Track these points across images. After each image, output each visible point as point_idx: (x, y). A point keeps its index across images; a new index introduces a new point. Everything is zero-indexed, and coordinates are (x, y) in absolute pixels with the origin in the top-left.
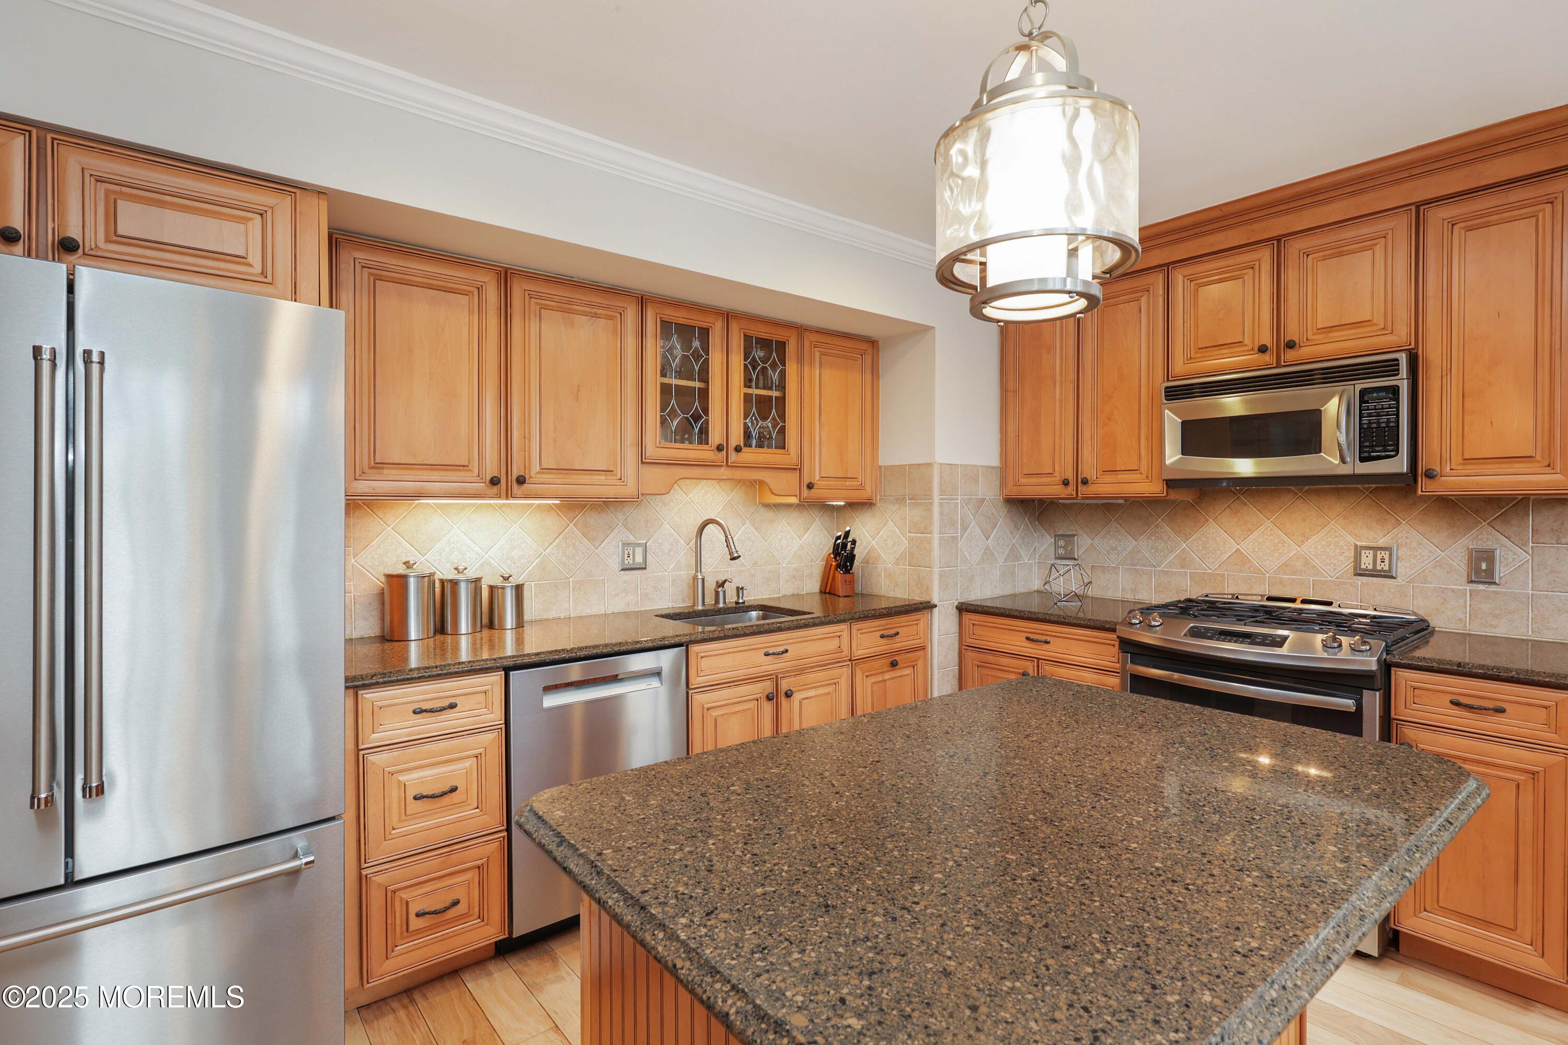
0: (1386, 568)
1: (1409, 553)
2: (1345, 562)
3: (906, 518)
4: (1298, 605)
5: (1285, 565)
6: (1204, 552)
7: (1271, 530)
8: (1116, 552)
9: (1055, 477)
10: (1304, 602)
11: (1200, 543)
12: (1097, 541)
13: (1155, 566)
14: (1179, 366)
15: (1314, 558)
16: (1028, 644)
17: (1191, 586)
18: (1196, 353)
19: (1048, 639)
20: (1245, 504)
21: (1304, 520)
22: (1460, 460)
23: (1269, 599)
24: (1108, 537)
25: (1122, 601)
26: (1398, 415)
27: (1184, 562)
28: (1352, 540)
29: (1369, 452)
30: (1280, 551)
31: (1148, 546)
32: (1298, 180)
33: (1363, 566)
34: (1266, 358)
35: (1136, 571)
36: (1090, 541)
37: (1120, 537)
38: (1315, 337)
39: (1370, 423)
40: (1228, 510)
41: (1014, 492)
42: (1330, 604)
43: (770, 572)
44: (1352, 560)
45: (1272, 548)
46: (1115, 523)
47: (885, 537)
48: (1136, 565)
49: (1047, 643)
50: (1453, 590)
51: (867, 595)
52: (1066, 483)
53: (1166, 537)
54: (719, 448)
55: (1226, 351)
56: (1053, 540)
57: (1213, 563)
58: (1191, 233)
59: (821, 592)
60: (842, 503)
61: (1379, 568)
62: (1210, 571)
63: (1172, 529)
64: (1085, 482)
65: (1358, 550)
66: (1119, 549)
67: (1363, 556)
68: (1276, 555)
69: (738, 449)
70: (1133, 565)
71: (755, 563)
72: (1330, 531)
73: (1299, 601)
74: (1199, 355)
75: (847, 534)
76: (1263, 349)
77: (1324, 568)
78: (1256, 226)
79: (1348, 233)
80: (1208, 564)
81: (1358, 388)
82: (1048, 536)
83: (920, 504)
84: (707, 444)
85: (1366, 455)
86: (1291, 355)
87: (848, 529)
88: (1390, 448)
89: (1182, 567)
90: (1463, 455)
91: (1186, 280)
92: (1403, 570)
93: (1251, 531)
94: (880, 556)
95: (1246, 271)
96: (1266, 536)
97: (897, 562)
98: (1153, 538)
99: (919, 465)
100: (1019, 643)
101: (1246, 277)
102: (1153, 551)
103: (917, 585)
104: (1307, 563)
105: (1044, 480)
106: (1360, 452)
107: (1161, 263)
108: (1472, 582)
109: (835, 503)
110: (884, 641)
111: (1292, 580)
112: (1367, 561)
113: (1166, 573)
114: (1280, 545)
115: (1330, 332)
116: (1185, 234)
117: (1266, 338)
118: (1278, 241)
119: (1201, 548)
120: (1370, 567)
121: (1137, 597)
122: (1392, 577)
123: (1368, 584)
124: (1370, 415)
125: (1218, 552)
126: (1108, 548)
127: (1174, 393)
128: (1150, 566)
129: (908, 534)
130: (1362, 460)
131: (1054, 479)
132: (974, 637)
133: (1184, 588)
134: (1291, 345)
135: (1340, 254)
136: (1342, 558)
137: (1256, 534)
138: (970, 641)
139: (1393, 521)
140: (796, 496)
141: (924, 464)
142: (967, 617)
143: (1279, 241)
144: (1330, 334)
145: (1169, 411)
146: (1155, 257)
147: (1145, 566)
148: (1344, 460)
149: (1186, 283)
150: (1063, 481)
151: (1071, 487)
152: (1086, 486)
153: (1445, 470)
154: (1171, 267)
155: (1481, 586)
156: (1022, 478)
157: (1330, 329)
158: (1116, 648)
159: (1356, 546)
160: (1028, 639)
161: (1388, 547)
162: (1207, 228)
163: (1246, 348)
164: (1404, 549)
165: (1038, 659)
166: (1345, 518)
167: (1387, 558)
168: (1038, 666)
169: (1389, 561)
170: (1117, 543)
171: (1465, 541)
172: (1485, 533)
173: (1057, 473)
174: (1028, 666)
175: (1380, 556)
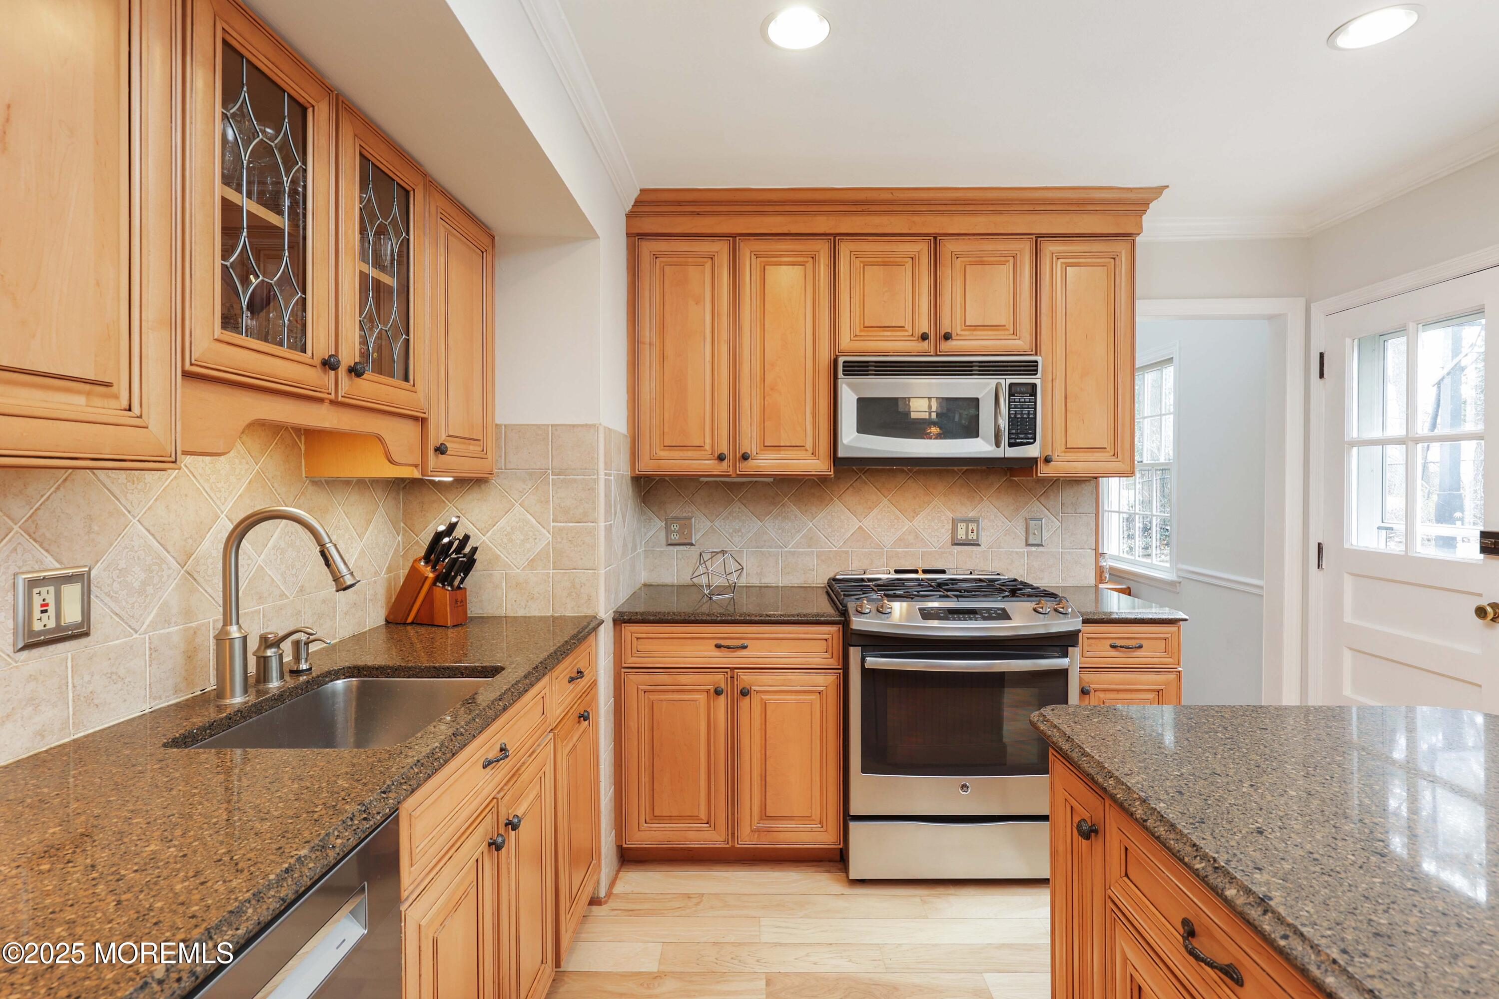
0: (975, 538)
1: (989, 524)
2: (946, 536)
3: (548, 502)
4: (921, 576)
5: (900, 539)
6: (830, 530)
7: (888, 507)
8: (740, 534)
9: (705, 450)
10: (924, 572)
11: (826, 521)
12: (717, 523)
13: (781, 547)
14: (846, 342)
15: (922, 532)
16: (717, 653)
17: (818, 565)
18: (861, 331)
19: (746, 643)
20: (866, 483)
21: (915, 498)
22: (1063, 448)
23: (897, 572)
24: (731, 518)
25: (747, 587)
26: (1035, 408)
27: (810, 541)
28: (950, 515)
29: (1015, 439)
30: (896, 527)
31: (774, 526)
32: (961, 186)
33: (959, 537)
34: (926, 345)
35: (762, 553)
36: (709, 524)
37: (744, 518)
38: (963, 333)
39: (1016, 414)
40: (851, 489)
41: (647, 466)
42: (943, 572)
43: (324, 602)
44: (950, 532)
45: (889, 524)
46: (739, 504)
47: (509, 529)
48: (762, 547)
49: (746, 647)
50: (1017, 553)
51: (488, 617)
52: (721, 458)
53: (793, 517)
54: (329, 364)
55: (889, 334)
56: (663, 524)
57: (838, 541)
58: (859, 208)
59: (388, 622)
60: (451, 479)
61: (970, 538)
62: (835, 549)
63: (799, 508)
64: (745, 457)
65: (955, 523)
66: (743, 531)
67: (959, 528)
68: (893, 530)
69: (355, 371)
70: (757, 547)
71: (302, 590)
72: (934, 507)
73: (920, 571)
74: (863, 334)
75: (452, 527)
76: (925, 336)
77: (929, 539)
78: (916, 219)
79: (989, 246)
80: (834, 543)
81: (1009, 381)
82: (656, 519)
83: (575, 480)
84: (304, 351)
85: (1012, 441)
86: (946, 346)
87: (454, 520)
88: (1030, 436)
89: (809, 547)
90: (1066, 444)
91: (852, 255)
92: (984, 539)
93: (871, 509)
94: (498, 557)
95: (906, 260)
96: (884, 514)
97: (532, 564)
98: (780, 518)
99: (574, 426)
100: (706, 654)
101: (907, 265)
102: (780, 531)
103: (569, 594)
104: (917, 537)
105: (690, 454)
106: (1009, 438)
107: (827, 232)
108: (1029, 545)
109: (437, 479)
110: (572, 686)
111: (906, 552)
112: (961, 534)
113: (793, 553)
114: (896, 521)
115: (975, 330)
116: (854, 208)
117: (924, 326)
118: (935, 239)
119: (826, 526)
120: (964, 537)
121: (763, 581)
122: (978, 545)
123: (961, 552)
124: (1016, 407)
125: (843, 530)
126: (731, 531)
127: (851, 369)
128: (776, 547)
129: (552, 524)
130: (1011, 445)
131: (703, 452)
132: (638, 654)
133: (811, 567)
134: (947, 337)
135: (982, 263)
136: (943, 531)
137: (875, 512)
138: (631, 661)
139: (978, 497)
140: (416, 466)
141: (582, 426)
142: (629, 630)
143: (937, 237)
144: (975, 333)
145: (844, 386)
146: (822, 224)
147: (771, 547)
148: (998, 445)
149: (853, 257)
150: (716, 455)
151: (725, 463)
152: (746, 462)
153: (1055, 457)
154: (837, 238)
155: (1033, 549)
156: (661, 450)
157: (975, 327)
158: (830, 641)
159: (953, 520)
160: (718, 646)
161: (975, 521)
162: (874, 208)
163: (906, 334)
164: (986, 521)
165: (732, 669)
166: (945, 495)
167: (975, 529)
168: (732, 677)
169: (975, 532)
170: (741, 524)
171: (1024, 513)
172: (1036, 507)
173: (708, 447)
174: (720, 679)
175: (970, 528)
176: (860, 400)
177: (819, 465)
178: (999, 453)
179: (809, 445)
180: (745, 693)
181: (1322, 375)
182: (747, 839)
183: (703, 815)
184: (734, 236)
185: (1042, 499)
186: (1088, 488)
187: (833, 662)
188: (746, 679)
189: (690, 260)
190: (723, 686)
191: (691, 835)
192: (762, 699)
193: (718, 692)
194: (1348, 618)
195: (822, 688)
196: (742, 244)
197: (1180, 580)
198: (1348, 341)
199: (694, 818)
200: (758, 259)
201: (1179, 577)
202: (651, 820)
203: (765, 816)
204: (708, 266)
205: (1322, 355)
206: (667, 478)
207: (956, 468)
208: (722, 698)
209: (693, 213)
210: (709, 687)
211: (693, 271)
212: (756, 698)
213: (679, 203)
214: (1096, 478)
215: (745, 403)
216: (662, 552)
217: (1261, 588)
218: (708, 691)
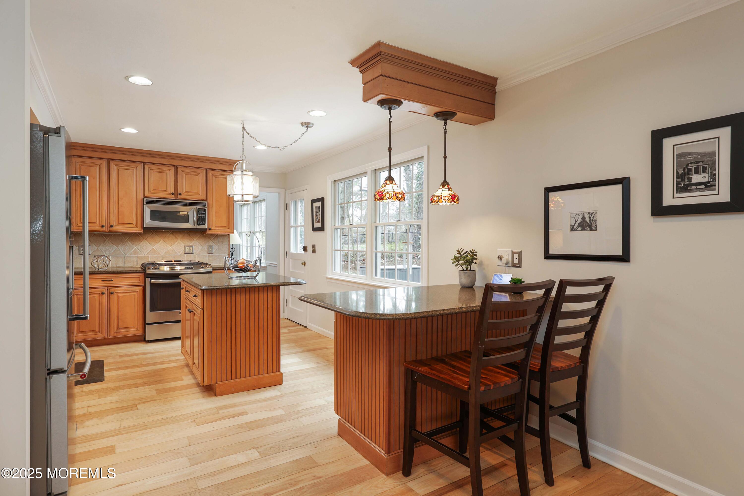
0: (192, 251)
2: (182, 251)
5: (167, 252)
6: (142, 249)
7: (163, 242)
8: (109, 251)
10: (174, 261)
11: (141, 247)
12: (100, 247)
13: (125, 255)
14: (147, 193)
16: (103, 283)
17: (138, 260)
18: (152, 191)
19: (112, 279)
20: (155, 235)
21: (172, 240)
23: (165, 261)
24: (105, 245)
25: (111, 268)
26: (205, 215)
27: (135, 253)
28: (184, 245)
29: (200, 223)
31: (122, 248)
33: (186, 251)
34: (173, 196)
35: (117, 257)
36: (96, 248)
37: (110, 246)
38: (185, 194)
39: (199, 217)
40: (150, 237)
41: (76, 229)
42: (181, 261)
44: (184, 250)
45: (163, 247)
46: (108, 241)
48: (117, 255)
49: (112, 281)
50: (205, 255)
52: (103, 226)
53: (129, 245)
55: (161, 192)
56: (77, 248)
58: (151, 155)
61: (190, 251)
62: (144, 255)
63: (131, 242)
64: (112, 226)
65: (185, 247)
67: (187, 248)
68: (164, 249)
70: (116, 255)
72: (178, 242)
73: (173, 261)
74: (153, 192)
76: (173, 194)
77: (177, 252)
78: (170, 160)
79: (193, 170)
80: (144, 253)
81: (197, 208)
82: (75, 246)
86: (179, 197)
88: (204, 223)
89: (135, 255)
90: (215, 225)
91: (149, 168)
92: (195, 252)
95: (167, 171)
96: (161, 244)
100: (98, 283)
101: (167, 173)
102: (124, 250)
104: (173, 251)
106: (198, 223)
107: (141, 161)
108: (209, 253)
111: (169, 256)
112: (187, 250)
113: (129, 257)
114: (165, 246)
117: (172, 191)
120: (188, 251)
121: (117, 266)
122: (193, 253)
123: (187, 255)
124: (200, 215)
125: (147, 249)
126: (105, 250)
127: (148, 202)
128: (122, 255)
130: (198, 225)
131: (96, 225)
133: (136, 261)
134: (180, 194)
135: (191, 175)
136: (181, 249)
137: (158, 244)
139: (193, 240)
143: (176, 166)
144: (189, 193)
145: (146, 207)
146: (139, 159)
147: (120, 255)
148: (194, 225)
149: (149, 170)
150: (101, 226)
151: (104, 228)
152: (112, 228)
153: (212, 228)
154: (144, 163)
155: (210, 254)
156: (80, 223)
157: (189, 192)
158: (140, 278)
159: (185, 246)
160: (103, 281)
161: (192, 246)
162: (156, 156)
163: (167, 192)
164: (195, 246)
165: (108, 287)
166: (182, 239)
167: (192, 249)
168: (108, 290)
169: (192, 250)
170: (109, 248)
171: (207, 244)
172: (211, 242)
173: (98, 223)
174: (104, 290)
175: (190, 249)
176: (151, 211)
177: (138, 229)
178: (195, 227)
179: (134, 223)
180: (112, 293)
181: (287, 210)
182: (112, 335)
183: (97, 330)
184: (108, 159)
185: (213, 241)
186: (226, 238)
187: (141, 283)
188: (112, 289)
189: (91, 165)
190: (104, 292)
191: (93, 336)
192: (118, 295)
193: (103, 293)
194: (291, 270)
195: (137, 291)
196: (110, 162)
197: (267, 266)
198: (291, 201)
199: (94, 331)
200: (117, 167)
201: (266, 265)
202: (78, 333)
203: (119, 328)
204: (98, 167)
205: (287, 204)
206: (79, 233)
207: (186, 231)
208: (104, 295)
209: (92, 151)
210: (99, 293)
211: (92, 169)
212: (116, 295)
213: (87, 147)
214: (229, 234)
215: (112, 210)
216: (77, 257)
217: (276, 264)
218: (99, 294)
